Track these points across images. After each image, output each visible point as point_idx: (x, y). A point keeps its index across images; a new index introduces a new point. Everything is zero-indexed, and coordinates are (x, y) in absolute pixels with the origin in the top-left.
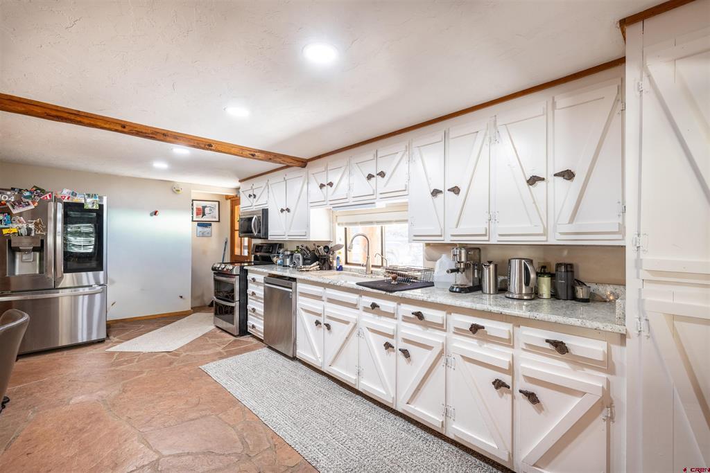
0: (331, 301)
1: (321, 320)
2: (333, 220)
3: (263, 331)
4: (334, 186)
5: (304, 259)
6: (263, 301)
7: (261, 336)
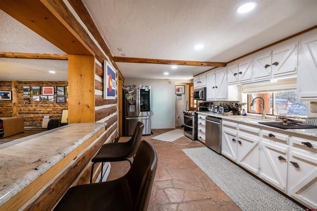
0: (241, 130)
1: (235, 138)
2: (240, 90)
3: (205, 140)
4: (243, 74)
5: (225, 110)
6: (205, 127)
7: (204, 142)
